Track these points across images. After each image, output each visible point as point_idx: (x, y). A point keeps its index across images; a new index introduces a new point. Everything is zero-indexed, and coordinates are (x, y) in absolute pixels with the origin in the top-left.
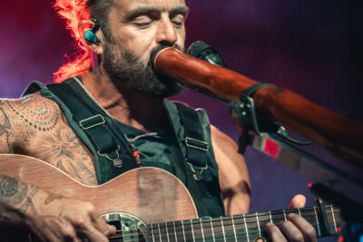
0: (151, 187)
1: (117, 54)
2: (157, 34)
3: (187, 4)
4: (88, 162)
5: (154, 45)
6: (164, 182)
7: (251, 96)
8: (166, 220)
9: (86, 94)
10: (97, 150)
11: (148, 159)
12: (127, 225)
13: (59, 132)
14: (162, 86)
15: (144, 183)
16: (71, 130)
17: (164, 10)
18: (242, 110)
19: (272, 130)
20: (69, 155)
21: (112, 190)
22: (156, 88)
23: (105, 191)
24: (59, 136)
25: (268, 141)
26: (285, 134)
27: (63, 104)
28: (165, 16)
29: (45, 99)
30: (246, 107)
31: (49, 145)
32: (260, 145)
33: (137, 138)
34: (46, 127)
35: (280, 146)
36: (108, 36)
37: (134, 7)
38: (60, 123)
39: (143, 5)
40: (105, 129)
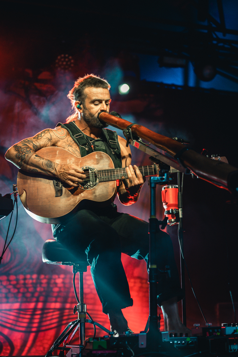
0: (99, 158)
1: (87, 113)
2: (101, 108)
3: (111, 98)
4: (78, 148)
5: (99, 111)
6: (104, 156)
7: (130, 128)
8: (104, 169)
9: (76, 127)
10: (80, 145)
11: (97, 148)
12: (91, 170)
13: (68, 140)
14: (101, 125)
15: (97, 157)
16: (71, 138)
17: (103, 100)
18: (127, 132)
19: (137, 139)
20: (71, 146)
21: (86, 159)
22: (99, 125)
23: (84, 159)
24: (67, 141)
25: (136, 142)
26: (141, 141)
27: (69, 130)
28: (104, 102)
29: (63, 129)
30: (129, 131)
31: (64, 144)
32: (133, 144)
33: (93, 141)
34: (63, 138)
35: (140, 144)
36: (84, 107)
37: (94, 98)
38: (68, 136)
39: (97, 98)
40: (83, 138)
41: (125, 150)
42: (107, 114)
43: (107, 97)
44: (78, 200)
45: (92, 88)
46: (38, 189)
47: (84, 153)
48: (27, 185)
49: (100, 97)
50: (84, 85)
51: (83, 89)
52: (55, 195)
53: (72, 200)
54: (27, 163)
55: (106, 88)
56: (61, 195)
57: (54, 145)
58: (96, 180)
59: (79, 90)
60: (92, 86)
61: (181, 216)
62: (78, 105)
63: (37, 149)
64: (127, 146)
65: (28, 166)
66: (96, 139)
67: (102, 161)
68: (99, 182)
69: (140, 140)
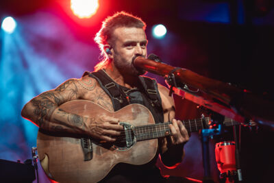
1: (119, 59)
2: (135, 51)
4: (110, 101)
5: (134, 56)
6: (142, 110)
8: (142, 124)
10: (112, 96)
11: (133, 99)
15: (133, 110)
16: (101, 89)
17: (138, 42)
20: (102, 98)
25: (180, 91)
26: (187, 89)
27: (98, 79)
29: (91, 78)
30: (171, 78)
31: (93, 96)
33: (128, 91)
34: (91, 89)
36: (116, 52)
37: (126, 40)
38: (97, 87)
39: (130, 40)
40: (115, 88)
41: (167, 101)
42: (143, 58)
43: (142, 38)
44: (111, 164)
45: (123, 28)
46: (62, 152)
47: (117, 107)
48: (49, 148)
49: (134, 38)
50: (114, 26)
51: (113, 30)
52: (84, 159)
53: (105, 164)
54: (49, 119)
55: (141, 27)
56: (92, 158)
57: (80, 98)
58: (133, 139)
59: (108, 31)
60: (123, 26)
61: (240, 179)
62: (108, 49)
63: (60, 103)
64: (170, 95)
65: (51, 124)
66: (132, 89)
67: (139, 115)
68: (137, 141)
69: (186, 87)
